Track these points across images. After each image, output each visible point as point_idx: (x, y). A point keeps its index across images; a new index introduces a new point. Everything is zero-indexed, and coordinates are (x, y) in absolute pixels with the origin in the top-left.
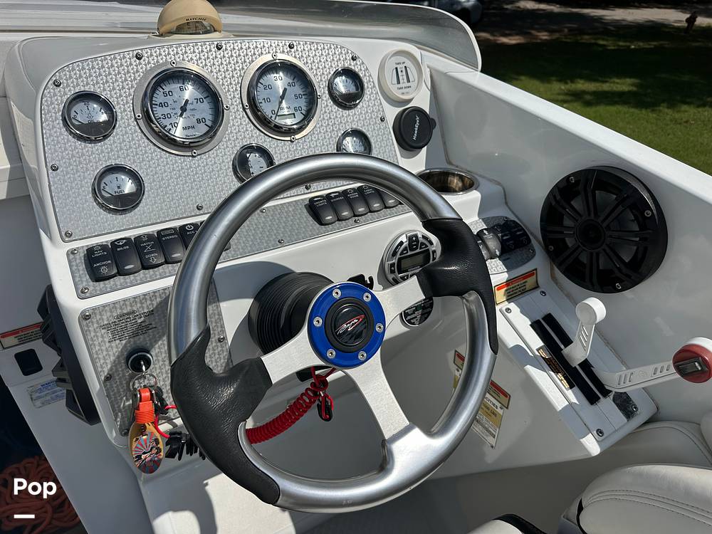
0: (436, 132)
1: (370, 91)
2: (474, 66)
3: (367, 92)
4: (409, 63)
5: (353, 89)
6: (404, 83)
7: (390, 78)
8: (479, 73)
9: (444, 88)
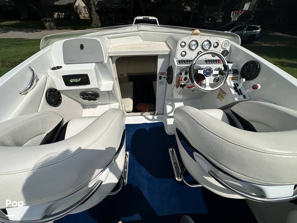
0: (229, 54)
1: (220, 46)
2: (239, 44)
3: (219, 46)
4: (227, 43)
5: (217, 45)
6: (225, 46)
7: (223, 44)
8: (240, 46)
9: (232, 47)
